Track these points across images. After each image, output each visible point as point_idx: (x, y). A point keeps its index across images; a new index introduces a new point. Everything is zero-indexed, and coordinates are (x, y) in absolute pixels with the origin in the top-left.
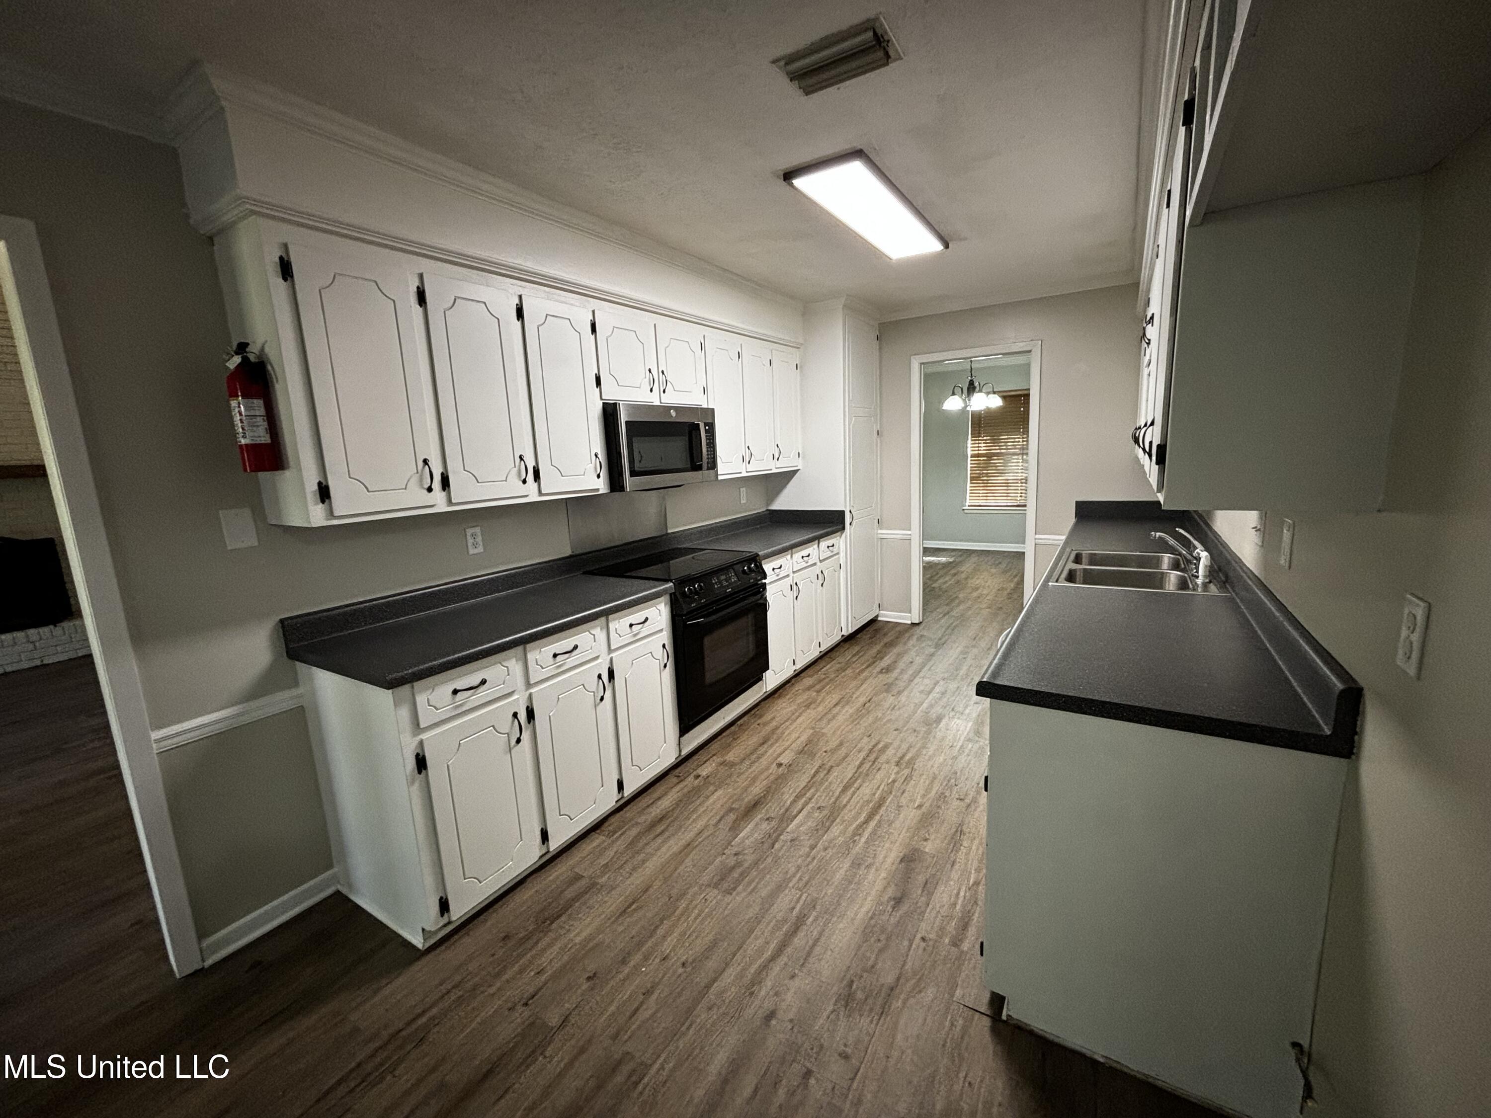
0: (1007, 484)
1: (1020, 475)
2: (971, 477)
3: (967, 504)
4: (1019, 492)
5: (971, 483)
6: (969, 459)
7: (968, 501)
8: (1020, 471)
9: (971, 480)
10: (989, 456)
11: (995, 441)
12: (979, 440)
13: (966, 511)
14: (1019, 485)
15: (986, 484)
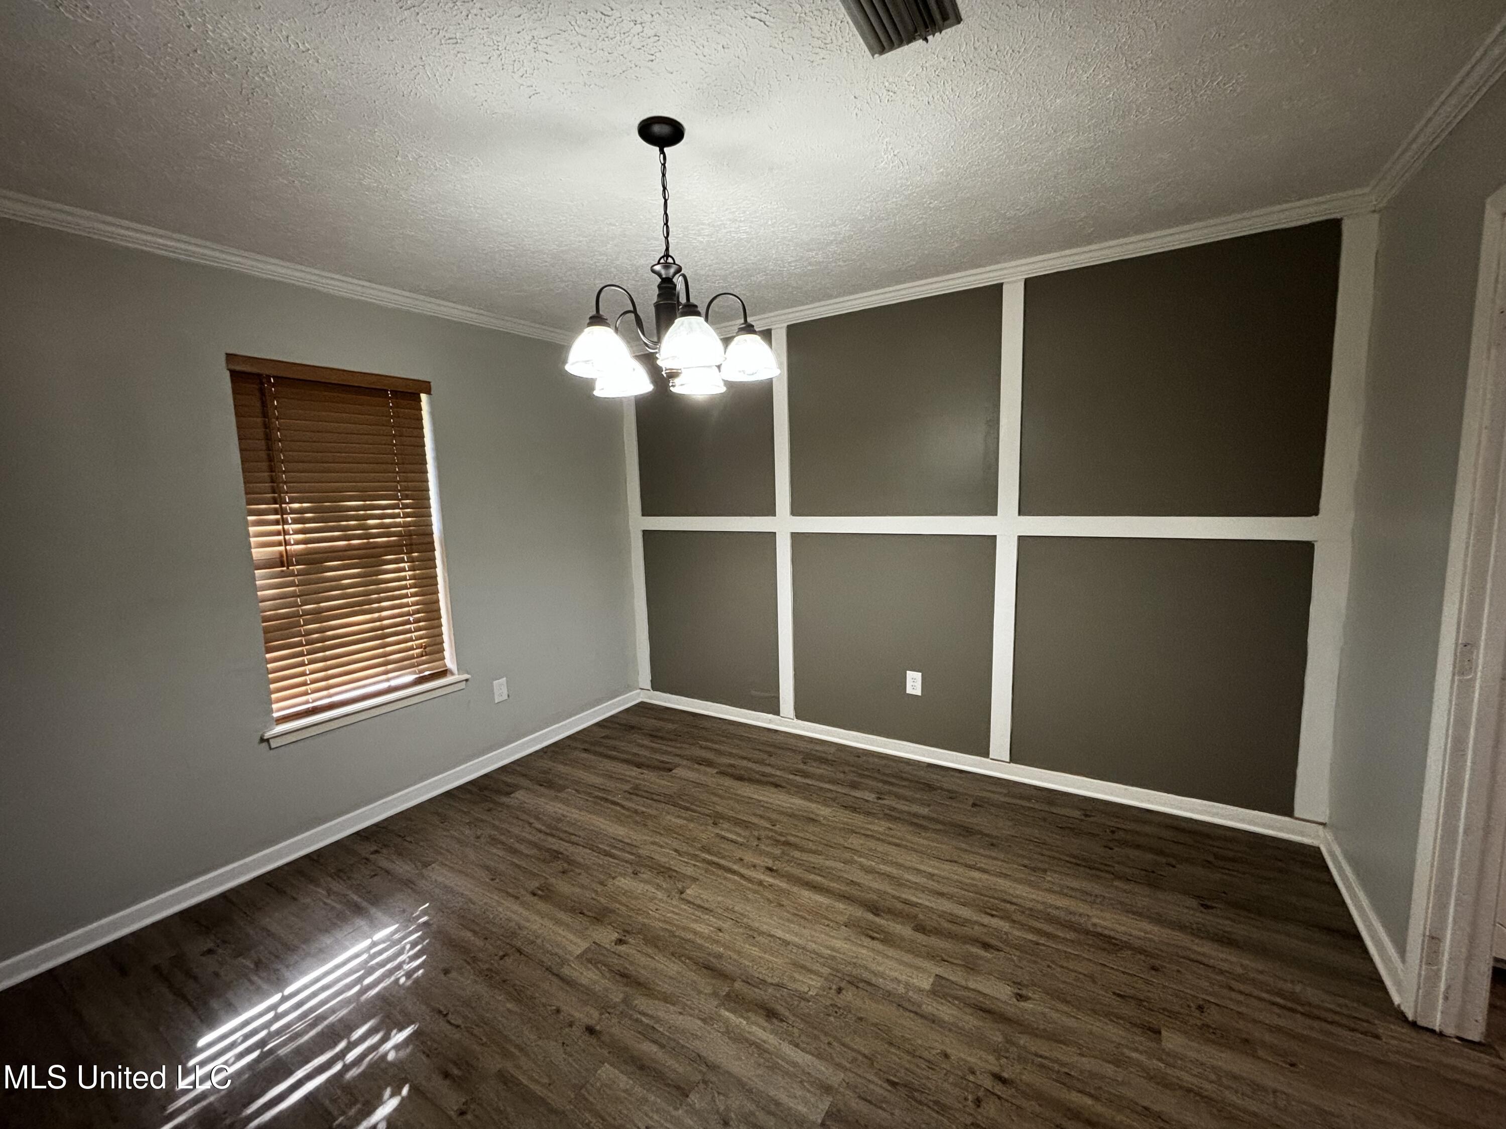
0: (379, 632)
13: (274, 743)
14: (413, 626)
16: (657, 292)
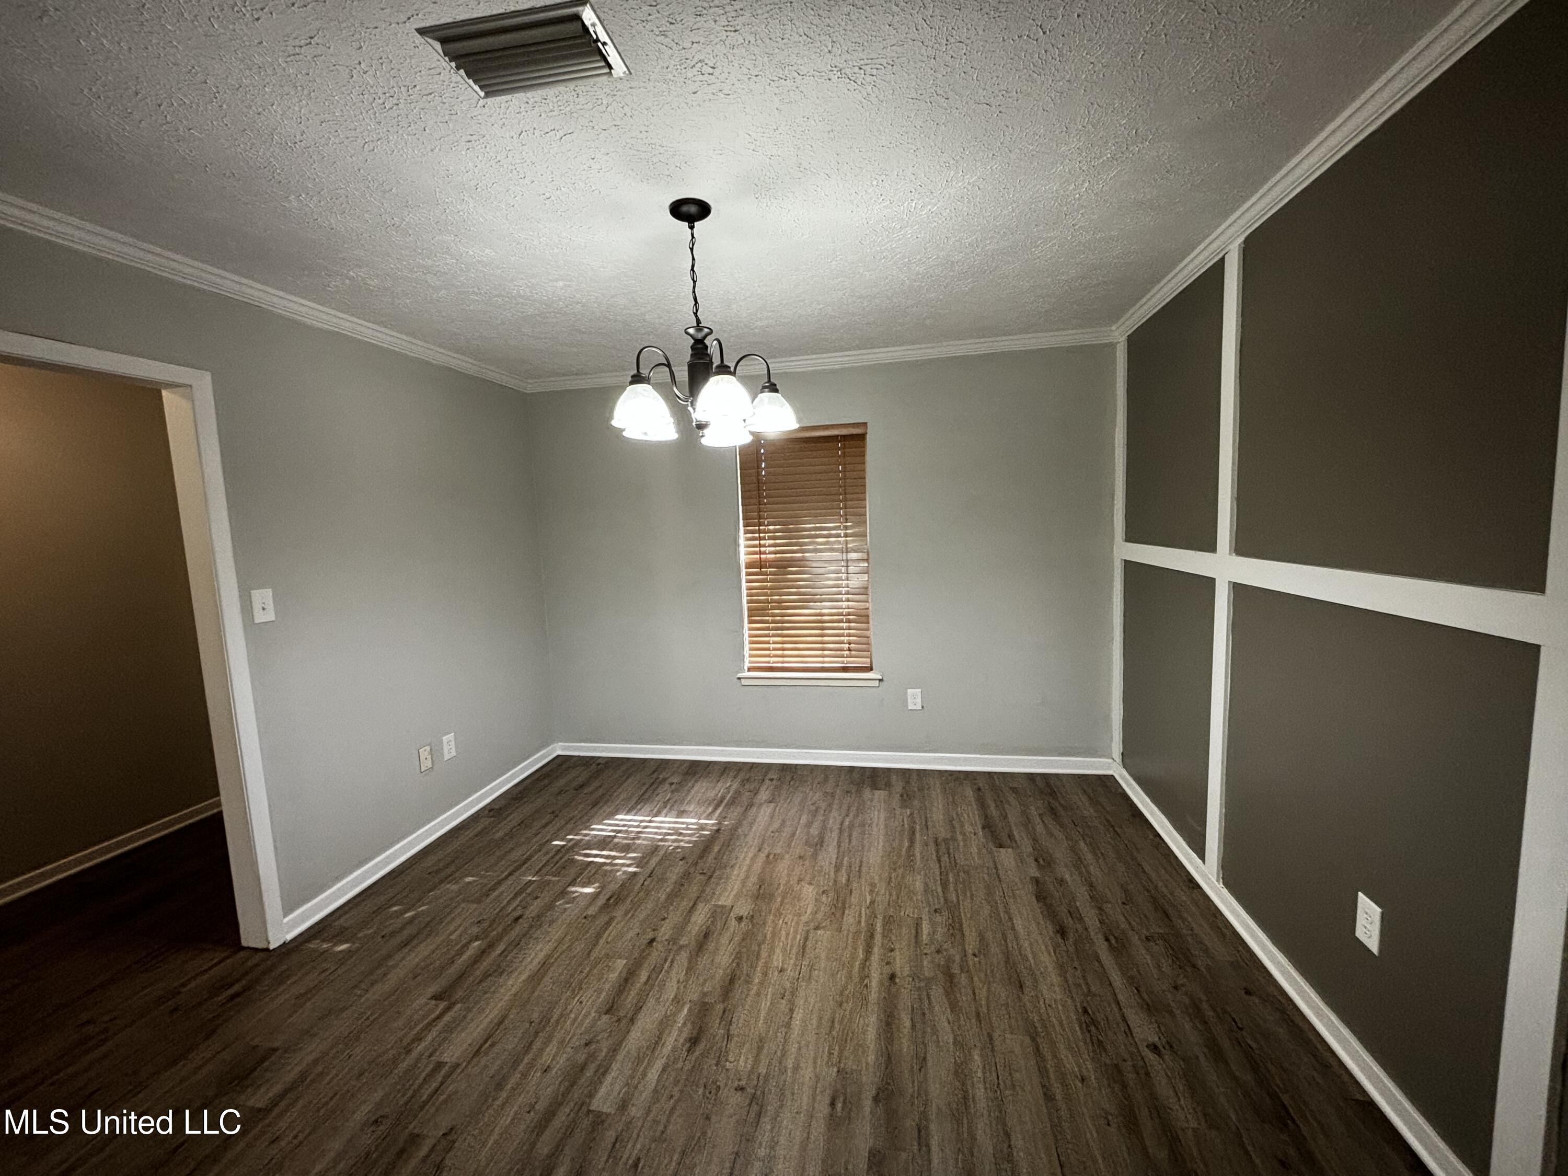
0: (820, 625)
1: (845, 604)
2: (749, 609)
3: (747, 665)
4: (846, 639)
5: (750, 622)
6: (744, 571)
7: (747, 659)
8: (844, 597)
9: (749, 616)
10: (783, 566)
11: (791, 534)
12: (759, 531)
13: (744, 682)
14: (845, 625)
15: (780, 626)
16: (690, 352)
